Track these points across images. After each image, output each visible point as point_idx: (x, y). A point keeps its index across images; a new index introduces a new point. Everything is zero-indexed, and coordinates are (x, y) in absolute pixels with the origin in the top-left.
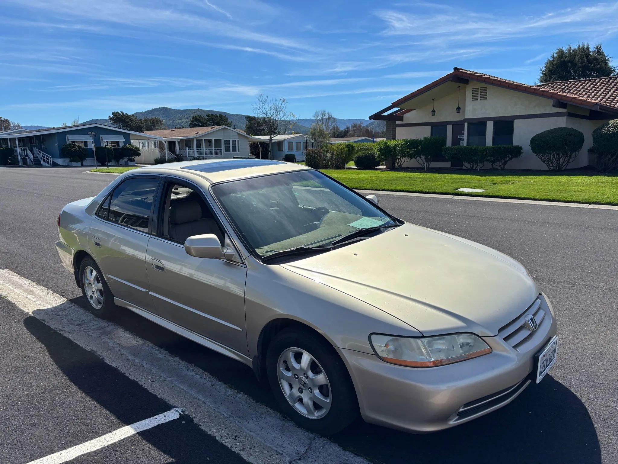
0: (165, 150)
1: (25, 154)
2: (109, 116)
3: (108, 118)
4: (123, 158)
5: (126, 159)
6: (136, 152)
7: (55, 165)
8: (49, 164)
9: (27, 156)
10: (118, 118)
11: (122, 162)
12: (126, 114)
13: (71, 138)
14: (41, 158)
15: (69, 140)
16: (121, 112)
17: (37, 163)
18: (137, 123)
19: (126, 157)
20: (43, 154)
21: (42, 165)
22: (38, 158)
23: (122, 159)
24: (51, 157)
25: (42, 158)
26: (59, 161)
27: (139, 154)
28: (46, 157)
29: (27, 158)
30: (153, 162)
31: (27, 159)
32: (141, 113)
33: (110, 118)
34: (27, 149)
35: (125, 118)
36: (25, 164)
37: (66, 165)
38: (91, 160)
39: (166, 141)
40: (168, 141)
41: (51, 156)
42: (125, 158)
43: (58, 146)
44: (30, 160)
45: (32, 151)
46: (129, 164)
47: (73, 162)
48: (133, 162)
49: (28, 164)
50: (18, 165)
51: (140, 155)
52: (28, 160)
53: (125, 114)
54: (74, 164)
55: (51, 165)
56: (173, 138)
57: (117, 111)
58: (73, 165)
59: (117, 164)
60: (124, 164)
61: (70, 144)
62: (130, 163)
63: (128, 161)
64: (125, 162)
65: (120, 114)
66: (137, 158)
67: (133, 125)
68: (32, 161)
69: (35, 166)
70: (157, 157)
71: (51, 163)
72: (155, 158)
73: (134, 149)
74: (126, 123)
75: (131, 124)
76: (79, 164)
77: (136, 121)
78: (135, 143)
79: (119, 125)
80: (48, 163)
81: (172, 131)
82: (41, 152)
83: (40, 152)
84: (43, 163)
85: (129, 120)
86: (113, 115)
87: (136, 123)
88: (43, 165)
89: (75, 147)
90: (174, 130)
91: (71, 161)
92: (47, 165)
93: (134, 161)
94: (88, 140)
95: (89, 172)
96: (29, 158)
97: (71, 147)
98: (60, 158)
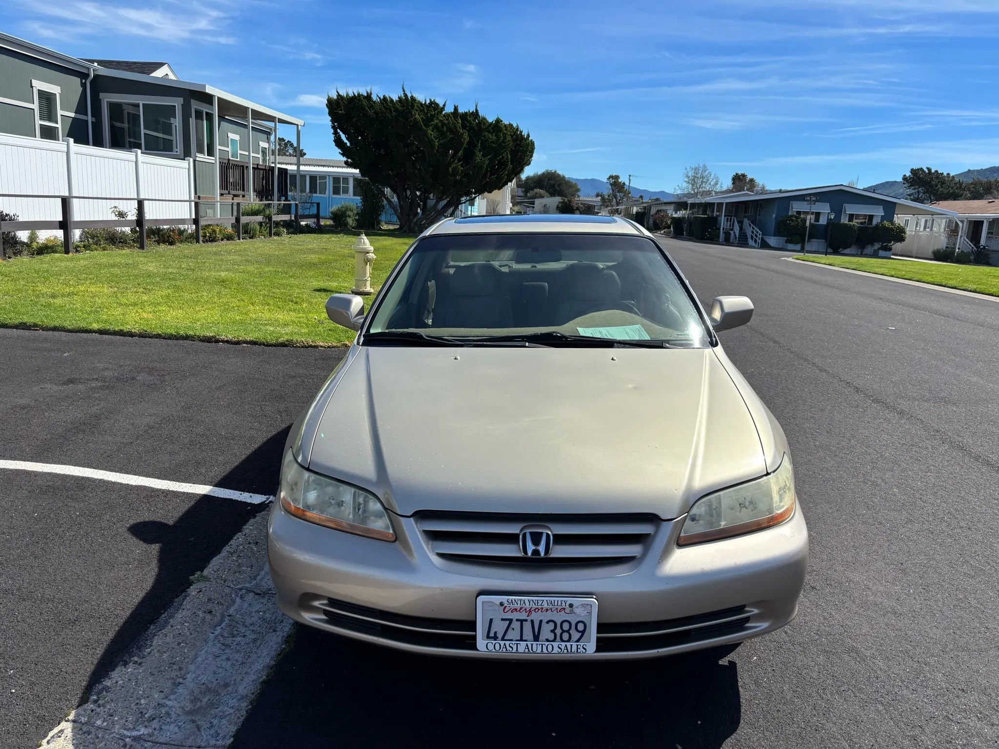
0: (958, 235)
1: (730, 226)
2: (905, 175)
3: (900, 179)
4: (872, 245)
5: (877, 246)
6: (899, 235)
7: (765, 245)
8: (756, 244)
9: (732, 230)
10: (919, 178)
11: (869, 250)
12: (936, 171)
13: (797, 207)
14: (749, 234)
15: (794, 210)
16: (928, 168)
17: (743, 242)
18: (952, 188)
19: (878, 241)
20: (753, 228)
21: (748, 244)
22: (746, 233)
23: (869, 246)
24: (761, 233)
25: (751, 233)
26: (772, 241)
27: (901, 239)
28: (755, 233)
29: (732, 232)
30: (930, 255)
31: (730, 233)
32: (978, 171)
33: (905, 178)
34: (735, 220)
35: (932, 178)
36: (727, 242)
37: (780, 247)
38: (819, 242)
39: (966, 220)
40: (968, 219)
41: (761, 231)
42: (876, 244)
43: (776, 217)
44: (735, 235)
45: (741, 223)
46: (879, 255)
47: (789, 244)
48: (888, 252)
49: (731, 240)
50: (718, 241)
51: (904, 240)
52: (732, 235)
53: (933, 171)
54: (790, 246)
55: (758, 246)
56: (984, 215)
57: (919, 167)
58: (789, 249)
59: (859, 253)
60: (872, 254)
61: (792, 216)
62: (881, 253)
63: (879, 249)
64: (874, 250)
65: (925, 172)
66: (897, 246)
67: (942, 191)
68: (736, 238)
69: (739, 245)
70: (940, 247)
71: (759, 242)
72: (936, 248)
73: (894, 230)
74: (931, 186)
75: (941, 190)
76: (798, 247)
77: (950, 183)
78: (899, 219)
79: (917, 190)
80: (756, 241)
81: (990, 202)
82: (752, 225)
83: (750, 225)
84: (751, 242)
85: (939, 182)
86: (911, 172)
87: (950, 189)
88: (750, 244)
89: (797, 221)
90: (994, 201)
91: (787, 242)
92: (754, 244)
93: (890, 249)
94: (822, 211)
95: (790, 259)
96: (734, 233)
97: (792, 220)
98: (774, 236)
